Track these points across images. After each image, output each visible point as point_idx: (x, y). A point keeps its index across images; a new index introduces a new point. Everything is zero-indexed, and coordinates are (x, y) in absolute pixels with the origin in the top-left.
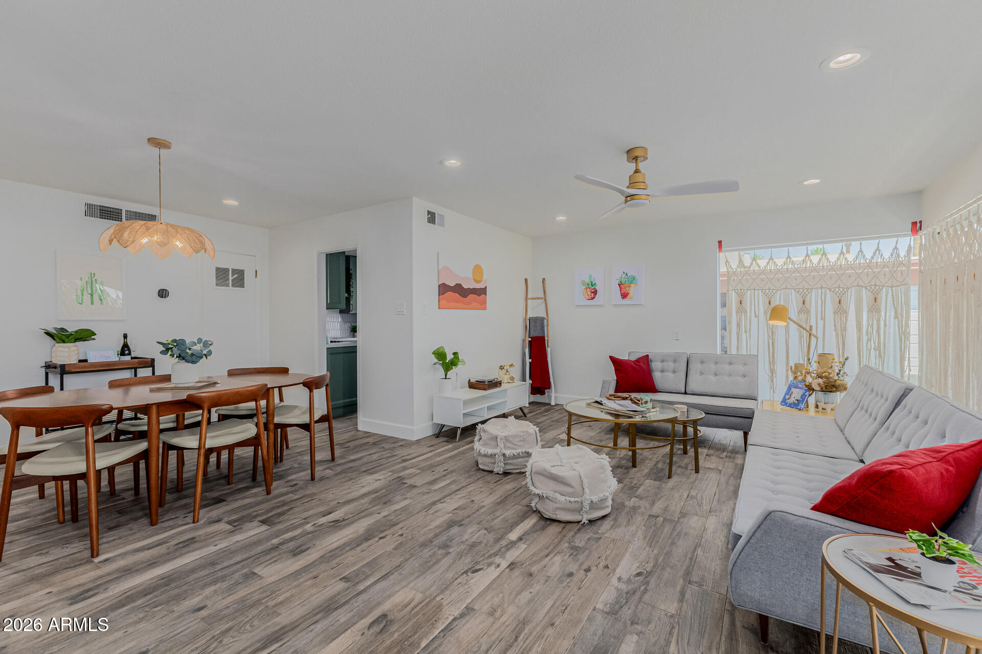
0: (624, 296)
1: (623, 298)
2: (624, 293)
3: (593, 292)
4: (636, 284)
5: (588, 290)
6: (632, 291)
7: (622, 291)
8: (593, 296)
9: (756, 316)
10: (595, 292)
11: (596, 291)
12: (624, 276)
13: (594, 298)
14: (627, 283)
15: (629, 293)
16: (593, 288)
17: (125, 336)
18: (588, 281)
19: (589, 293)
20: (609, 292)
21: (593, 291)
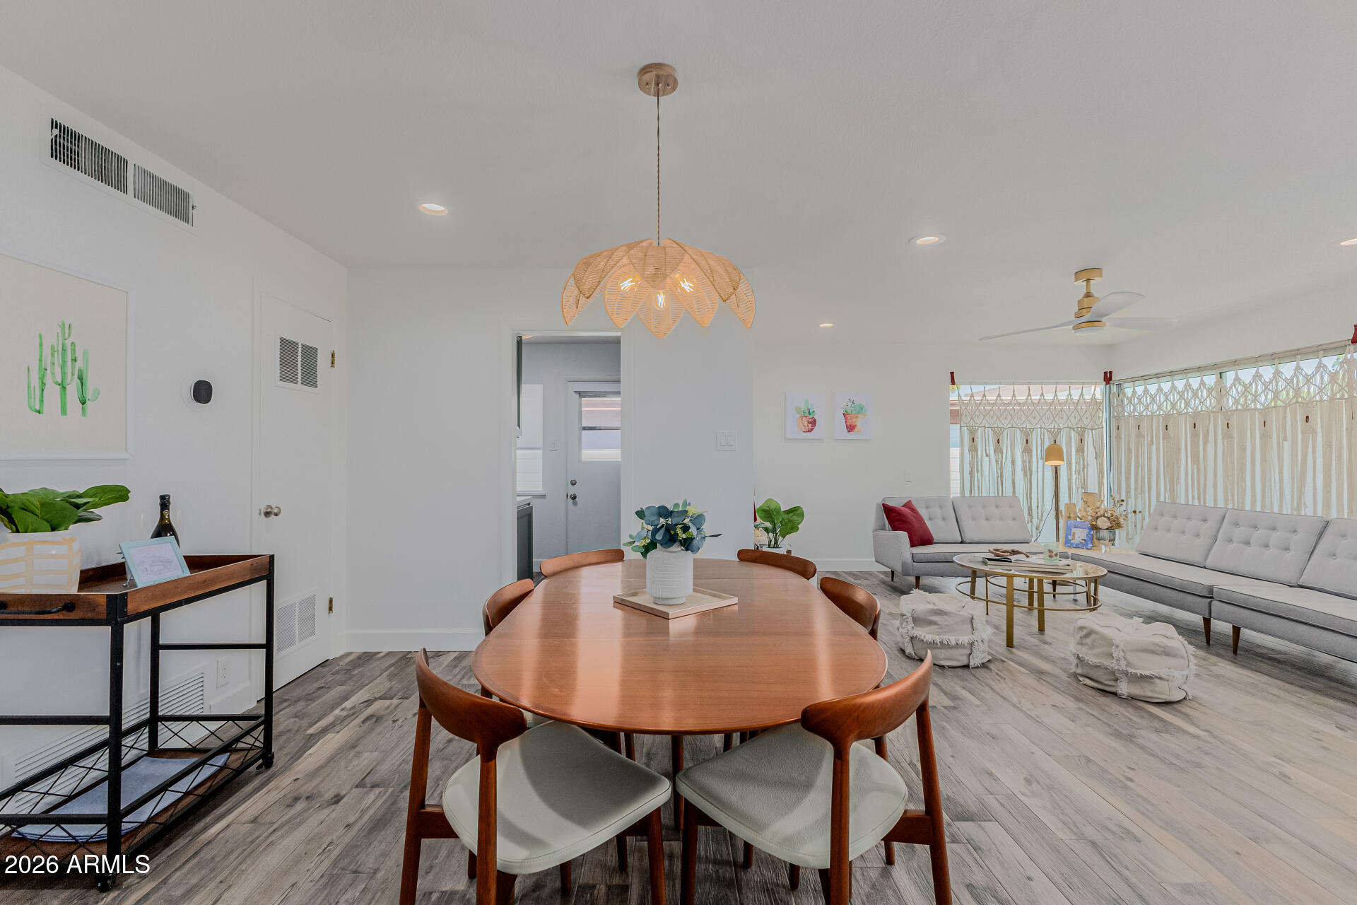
0: (851, 428)
1: (849, 431)
2: (850, 425)
3: (810, 423)
4: (865, 415)
5: (804, 419)
6: (859, 423)
7: (848, 423)
8: (810, 427)
9: (987, 456)
10: (813, 422)
11: (815, 421)
12: (850, 404)
13: (812, 429)
14: (854, 412)
15: (856, 426)
16: (811, 416)
17: (165, 503)
18: (803, 407)
19: (806, 423)
20: (830, 423)
21: (810, 420)
